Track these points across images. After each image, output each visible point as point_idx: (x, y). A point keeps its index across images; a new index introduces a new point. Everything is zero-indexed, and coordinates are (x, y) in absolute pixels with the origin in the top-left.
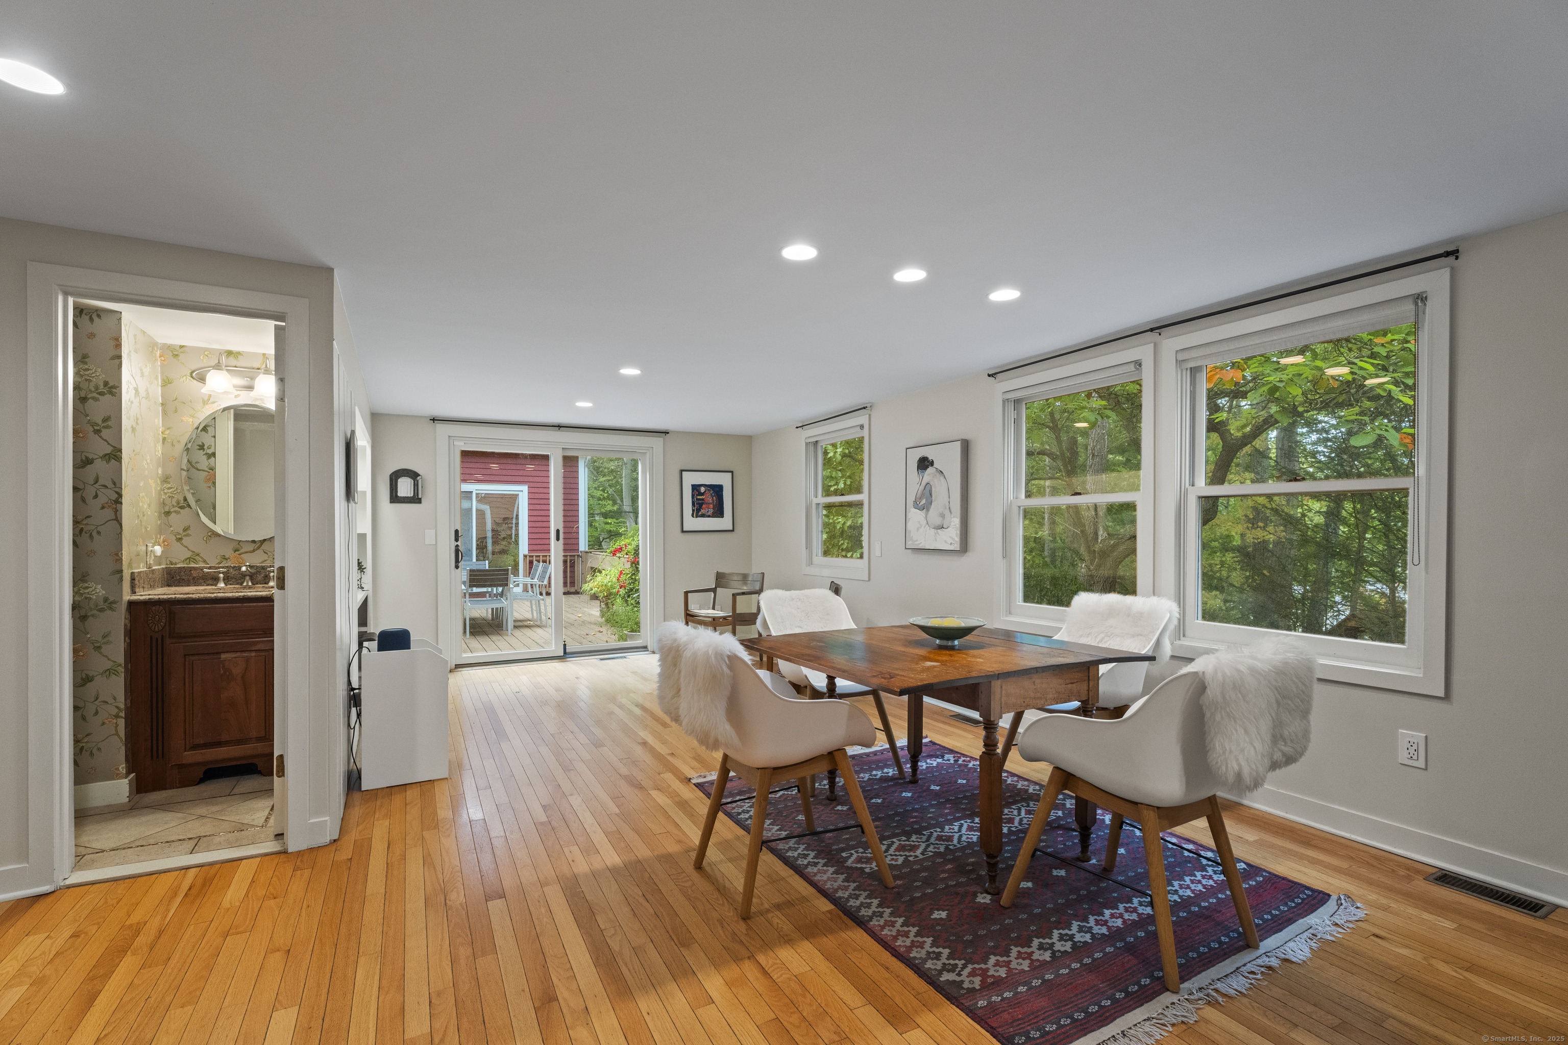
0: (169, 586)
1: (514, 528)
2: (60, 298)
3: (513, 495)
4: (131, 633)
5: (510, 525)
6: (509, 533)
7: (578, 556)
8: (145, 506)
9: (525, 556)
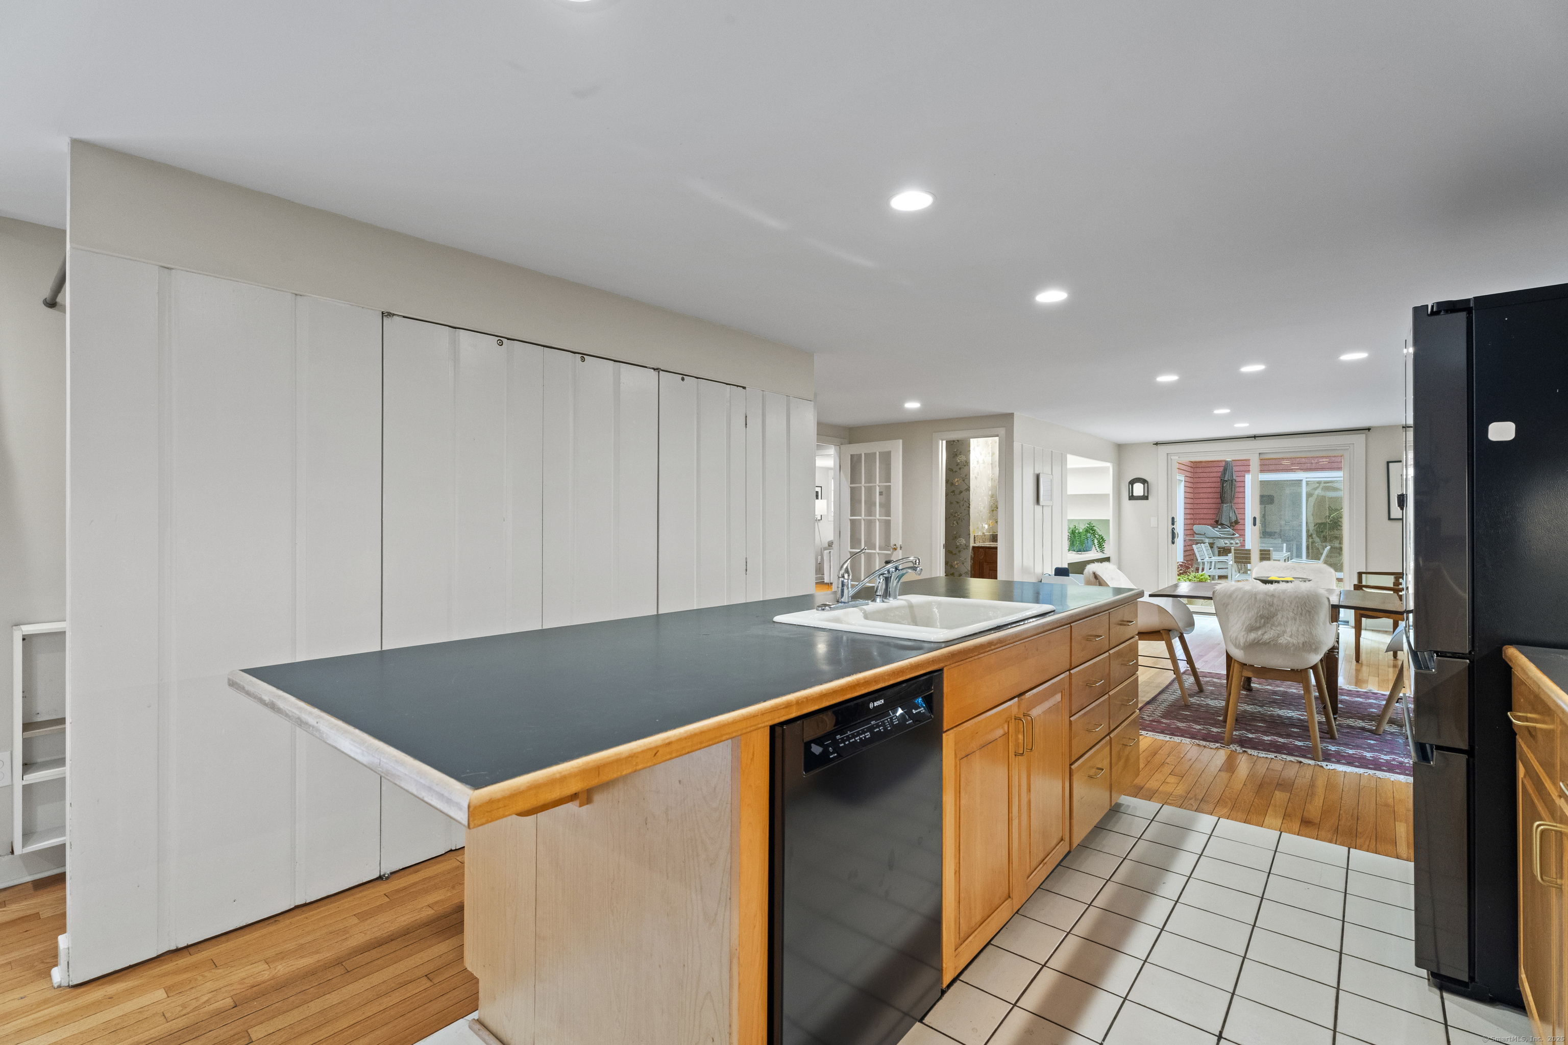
0: (993, 542)
2: (940, 442)
4: (974, 559)
8: (982, 508)
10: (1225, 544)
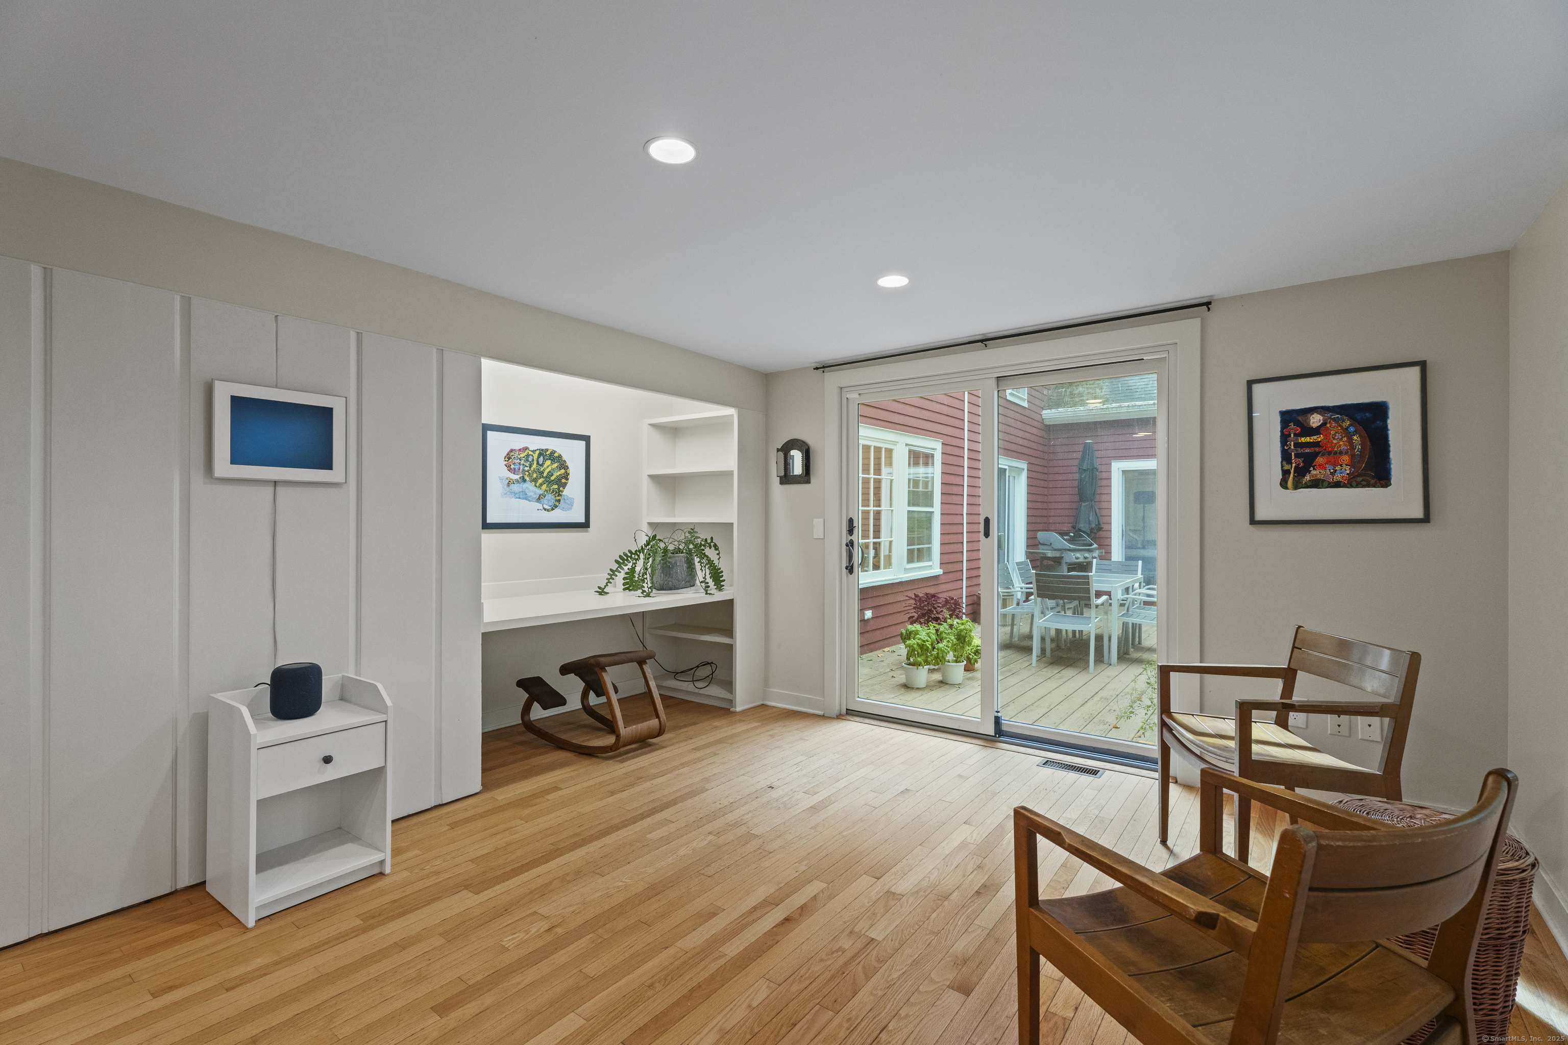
10: (1077, 558)
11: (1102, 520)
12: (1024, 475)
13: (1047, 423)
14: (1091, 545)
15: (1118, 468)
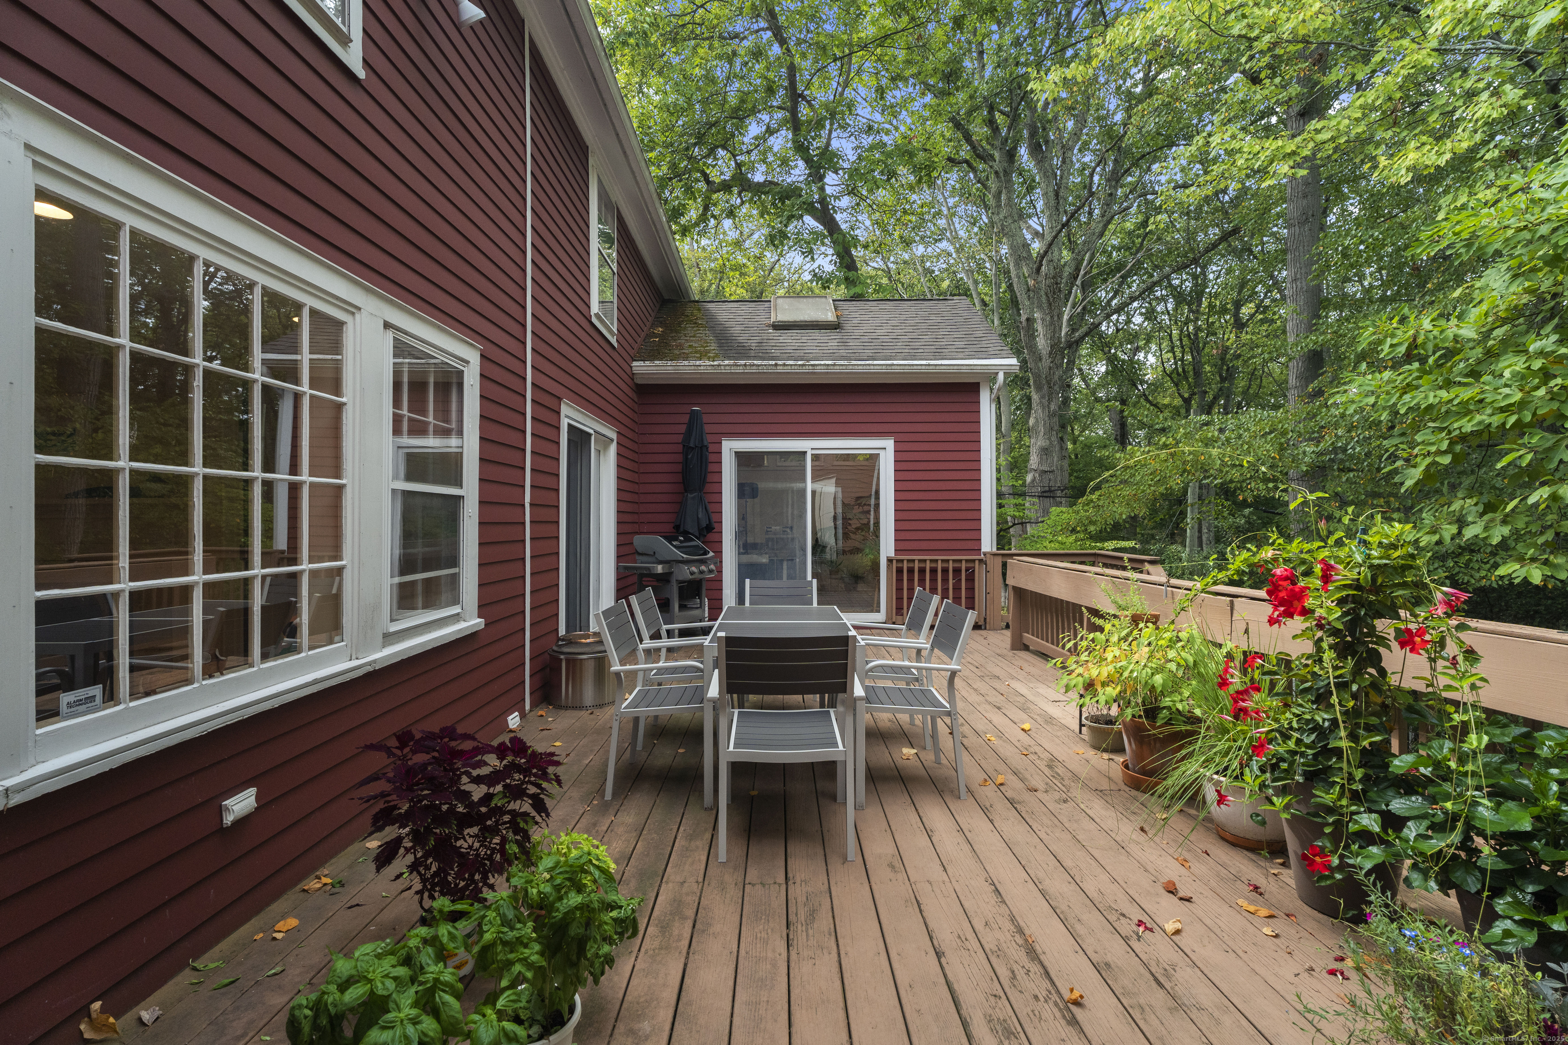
1: (872, 513)
3: (871, 455)
5: (866, 508)
6: (865, 521)
7: (981, 561)
9: (890, 561)
10: (692, 573)
11: (714, 517)
12: (613, 449)
13: (639, 382)
14: (706, 553)
15: (730, 447)
